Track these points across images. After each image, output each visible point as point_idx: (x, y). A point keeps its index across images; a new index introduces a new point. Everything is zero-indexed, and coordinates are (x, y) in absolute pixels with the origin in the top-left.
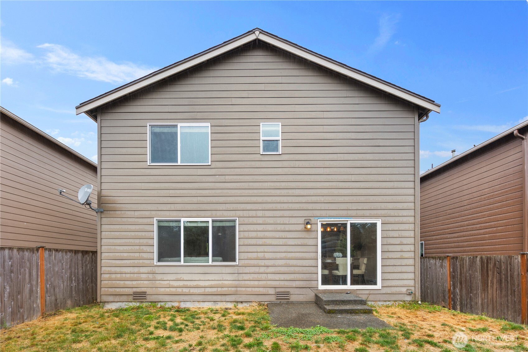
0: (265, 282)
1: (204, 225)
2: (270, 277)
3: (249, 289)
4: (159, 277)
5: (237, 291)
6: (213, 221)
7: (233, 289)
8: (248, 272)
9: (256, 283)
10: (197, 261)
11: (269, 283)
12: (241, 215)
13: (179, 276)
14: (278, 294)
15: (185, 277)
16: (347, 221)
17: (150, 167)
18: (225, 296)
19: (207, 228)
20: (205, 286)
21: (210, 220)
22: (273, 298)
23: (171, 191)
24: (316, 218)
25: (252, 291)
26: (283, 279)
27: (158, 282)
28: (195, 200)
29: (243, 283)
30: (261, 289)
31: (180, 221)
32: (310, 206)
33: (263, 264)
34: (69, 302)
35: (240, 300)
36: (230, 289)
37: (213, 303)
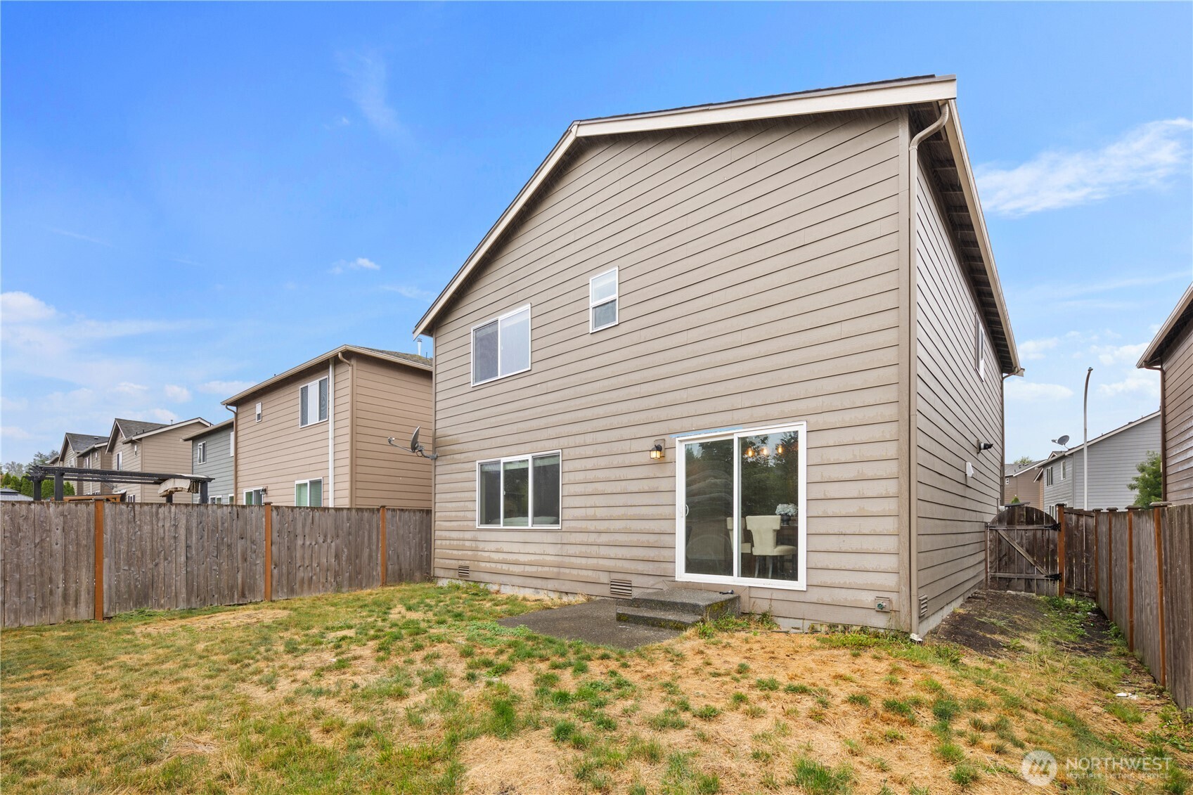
0: (595, 561)
1: (522, 466)
2: (604, 551)
3: (575, 572)
4: (481, 546)
5: (559, 573)
6: (534, 459)
7: (555, 570)
8: (574, 542)
9: (583, 561)
10: (518, 524)
11: (602, 562)
12: (566, 445)
13: (499, 546)
14: (613, 583)
15: (506, 547)
16: (732, 434)
17: (475, 389)
18: (546, 580)
19: (526, 470)
20: (524, 562)
21: (529, 457)
22: (606, 591)
23: (493, 420)
24: (673, 436)
25: (578, 574)
26: (620, 557)
27: (480, 553)
28: (514, 428)
29: (567, 560)
30: (590, 573)
31: (498, 462)
32: (663, 414)
33: (593, 529)
34: (418, 575)
35: (564, 589)
36: (551, 569)
37: (533, 590)
